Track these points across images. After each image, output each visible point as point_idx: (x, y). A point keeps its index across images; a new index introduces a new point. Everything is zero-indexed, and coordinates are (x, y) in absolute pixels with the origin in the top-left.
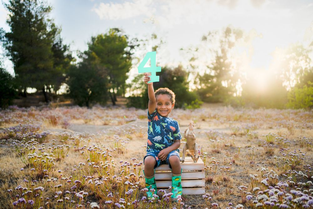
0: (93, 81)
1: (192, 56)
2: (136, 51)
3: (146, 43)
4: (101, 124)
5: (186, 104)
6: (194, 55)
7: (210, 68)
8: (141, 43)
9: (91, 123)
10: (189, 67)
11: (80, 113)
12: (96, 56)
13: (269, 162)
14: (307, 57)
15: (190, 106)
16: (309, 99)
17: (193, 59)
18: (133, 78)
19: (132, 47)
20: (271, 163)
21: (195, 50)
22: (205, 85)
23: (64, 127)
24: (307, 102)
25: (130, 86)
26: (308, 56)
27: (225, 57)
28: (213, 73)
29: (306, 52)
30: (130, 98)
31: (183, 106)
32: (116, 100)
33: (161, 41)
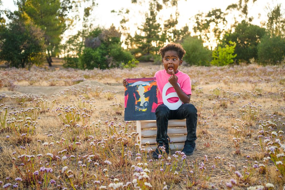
0: (28, 43)
1: (123, 18)
2: (68, 12)
3: (78, 4)
4: (48, 85)
5: (123, 64)
6: (124, 17)
7: (141, 30)
8: (74, 5)
9: (37, 84)
10: (121, 28)
11: (20, 75)
12: (29, 17)
13: (229, 114)
14: (224, 20)
15: (127, 66)
16: (230, 57)
17: (124, 21)
18: (68, 39)
19: (65, 9)
20: (230, 114)
21: (126, 12)
22: (136, 46)
23: (11, 89)
24: (228, 59)
25: (65, 47)
26: (224, 18)
27: (154, 19)
28: (143, 34)
29: (224, 15)
30: (65, 58)
31: (120, 66)
32: (51, 61)
33: (93, 3)
